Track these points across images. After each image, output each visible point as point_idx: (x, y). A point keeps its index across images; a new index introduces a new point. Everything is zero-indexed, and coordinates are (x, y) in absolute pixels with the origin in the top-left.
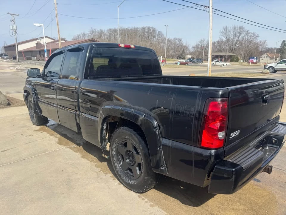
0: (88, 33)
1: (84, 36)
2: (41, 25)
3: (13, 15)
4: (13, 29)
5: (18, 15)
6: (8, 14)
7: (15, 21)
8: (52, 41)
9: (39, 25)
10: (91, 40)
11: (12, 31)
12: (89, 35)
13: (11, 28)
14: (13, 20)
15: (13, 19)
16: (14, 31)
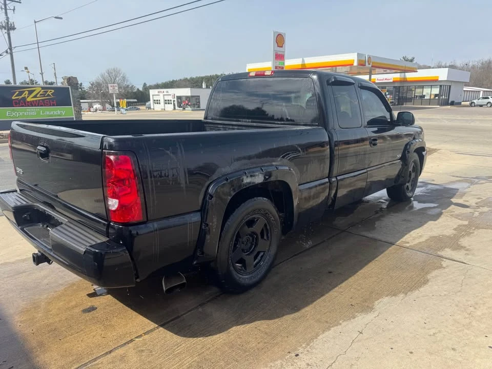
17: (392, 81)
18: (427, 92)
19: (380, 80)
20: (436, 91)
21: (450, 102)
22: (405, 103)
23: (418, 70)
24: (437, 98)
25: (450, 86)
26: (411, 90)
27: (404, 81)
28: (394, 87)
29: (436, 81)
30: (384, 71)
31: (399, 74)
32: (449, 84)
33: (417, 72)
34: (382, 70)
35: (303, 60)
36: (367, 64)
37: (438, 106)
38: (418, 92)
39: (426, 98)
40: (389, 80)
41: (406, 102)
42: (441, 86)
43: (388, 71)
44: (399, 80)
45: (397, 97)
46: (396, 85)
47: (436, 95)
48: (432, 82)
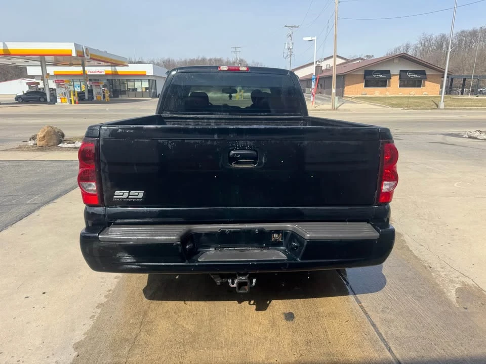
0: (416, 42)
1: (407, 49)
2: (313, 38)
3: (292, 27)
4: (289, 48)
5: (298, 27)
6: (286, 26)
7: (293, 36)
8: (344, 61)
9: (310, 39)
10: (400, 57)
11: (286, 51)
12: (416, 47)
13: (286, 48)
14: (290, 36)
15: (291, 33)
16: (290, 50)
17: (104, 74)
18: (138, 85)
19: (92, 72)
20: (146, 84)
21: (158, 94)
22: (120, 96)
23: (129, 65)
24: (148, 91)
25: (155, 81)
26: (124, 84)
27: (115, 74)
28: (108, 80)
29: (144, 75)
30: (99, 63)
31: (110, 67)
32: (154, 79)
33: (128, 66)
34: (96, 63)
35: (5, 45)
36: (85, 55)
37: (150, 99)
38: (130, 85)
39: (138, 91)
40: (101, 72)
41: (121, 94)
42: (149, 80)
43: (103, 63)
44: (111, 73)
45: (112, 90)
46: (109, 78)
47: (147, 89)
48: (141, 76)
